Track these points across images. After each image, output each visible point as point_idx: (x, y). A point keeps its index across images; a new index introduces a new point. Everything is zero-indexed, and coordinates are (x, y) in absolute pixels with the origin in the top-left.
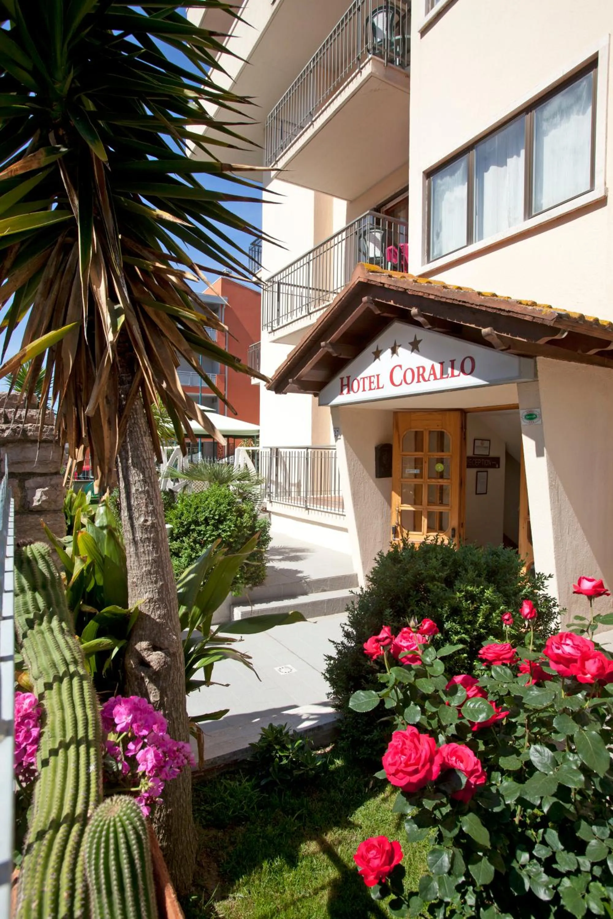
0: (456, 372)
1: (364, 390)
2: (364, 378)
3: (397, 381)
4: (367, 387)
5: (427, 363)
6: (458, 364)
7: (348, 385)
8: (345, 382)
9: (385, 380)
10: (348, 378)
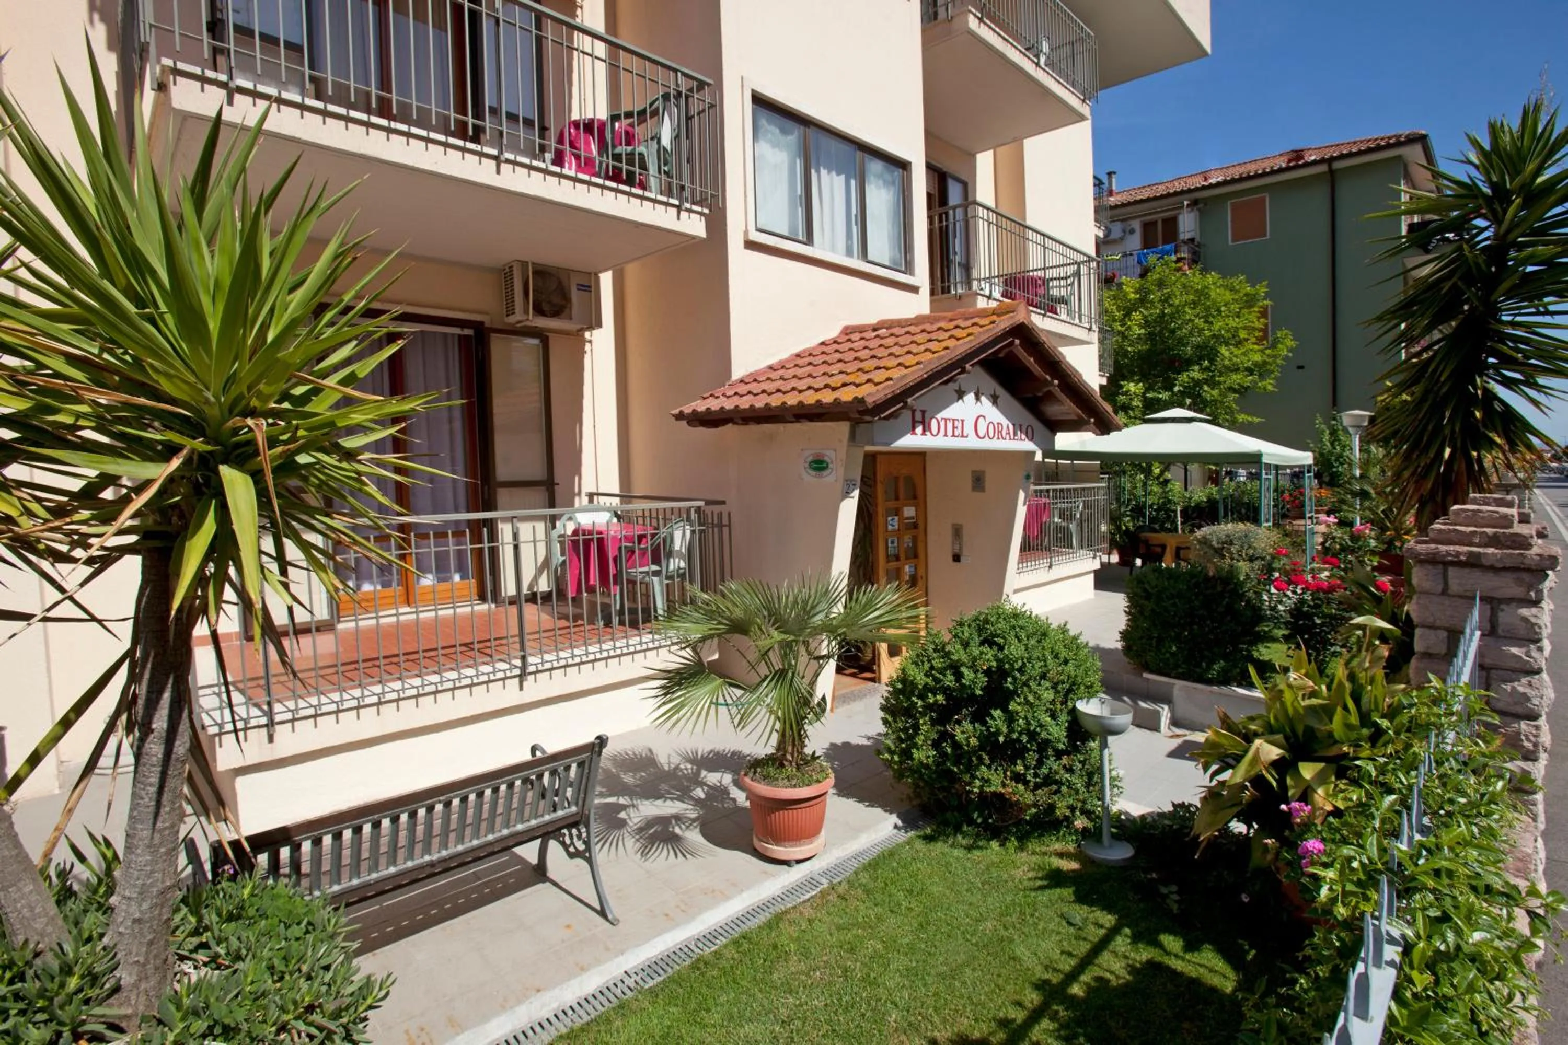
0: (1024, 437)
1: (946, 435)
2: (946, 420)
3: (982, 432)
4: (950, 432)
5: (1005, 422)
6: (1024, 429)
7: (923, 422)
8: (918, 417)
9: (969, 429)
10: (923, 412)
